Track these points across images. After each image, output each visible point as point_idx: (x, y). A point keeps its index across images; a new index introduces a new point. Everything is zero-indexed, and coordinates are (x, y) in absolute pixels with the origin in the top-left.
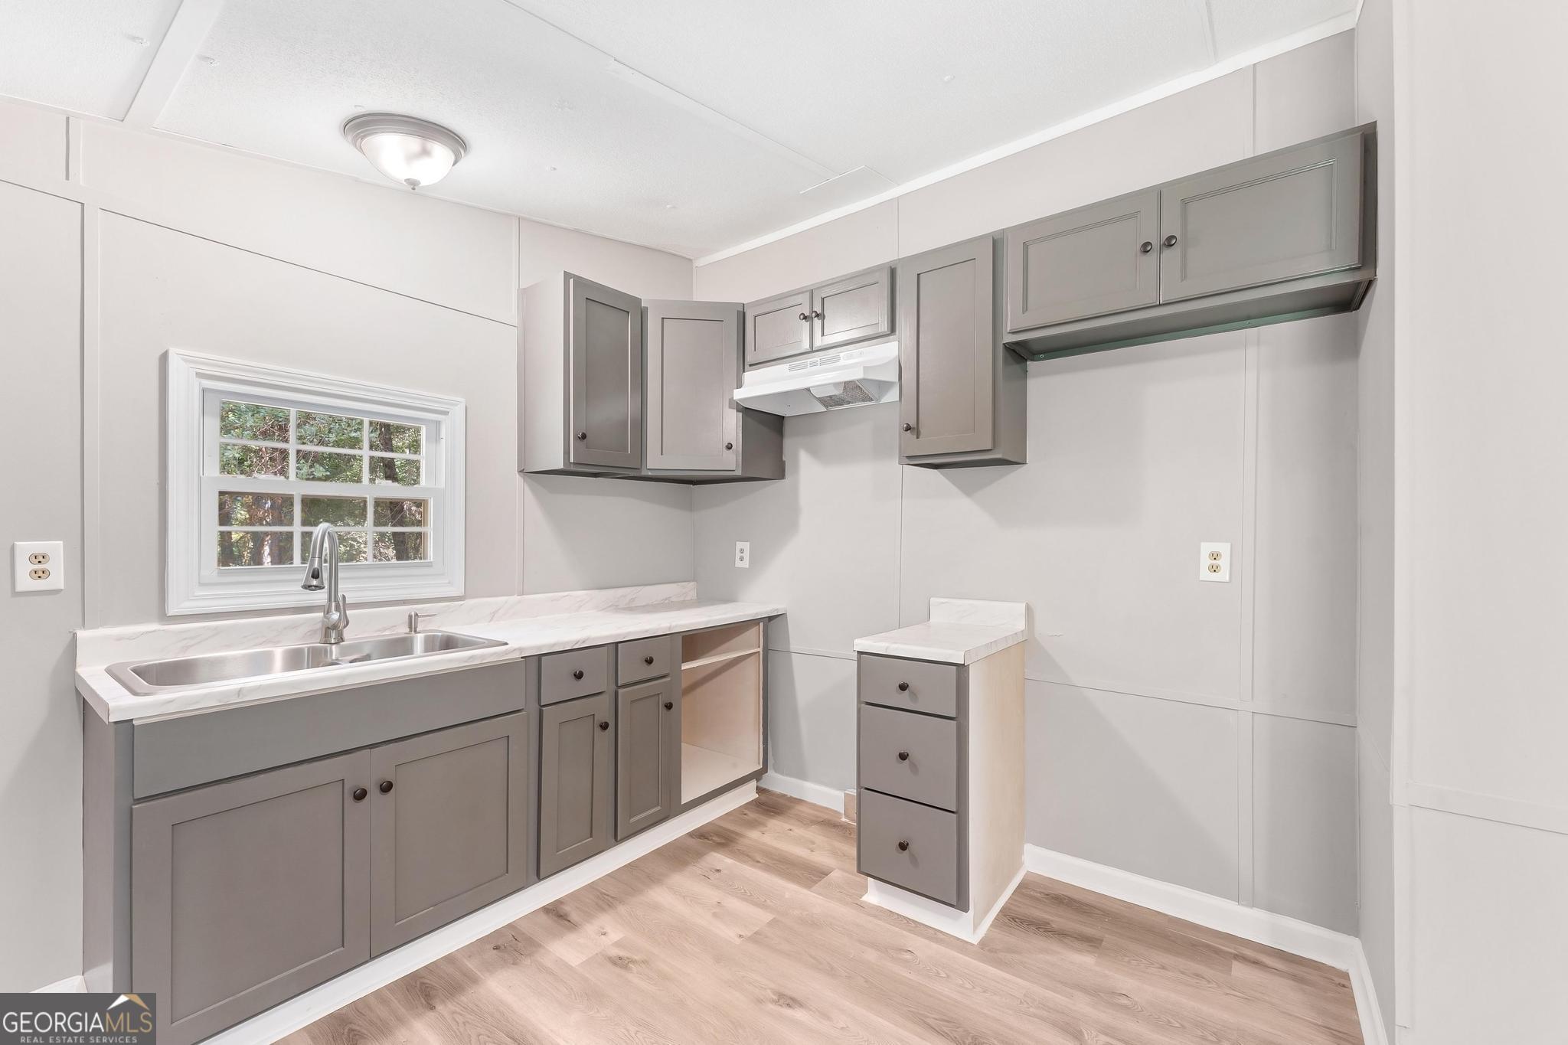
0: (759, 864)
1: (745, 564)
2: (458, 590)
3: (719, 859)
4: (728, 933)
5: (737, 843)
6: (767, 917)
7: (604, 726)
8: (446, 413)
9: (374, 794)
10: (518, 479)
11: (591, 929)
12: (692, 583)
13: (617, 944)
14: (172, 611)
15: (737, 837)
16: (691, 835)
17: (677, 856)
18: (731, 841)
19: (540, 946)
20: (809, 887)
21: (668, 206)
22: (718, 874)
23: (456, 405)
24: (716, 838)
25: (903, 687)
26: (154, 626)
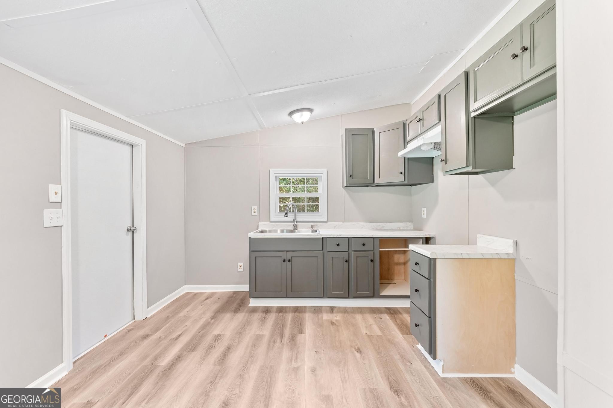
0: (396, 323)
1: (424, 216)
2: (326, 220)
3: (386, 317)
4: (364, 331)
5: (397, 315)
6: (379, 333)
7: (346, 261)
8: (322, 174)
9: (287, 261)
10: (342, 189)
11: (335, 315)
12: (411, 223)
13: (336, 320)
14: (271, 220)
15: (399, 313)
16: (385, 308)
17: (374, 311)
18: (396, 314)
19: (322, 313)
20: (403, 334)
21: (377, 96)
22: (380, 319)
23: (324, 171)
24: (392, 312)
25: (416, 264)
26: (269, 223)
